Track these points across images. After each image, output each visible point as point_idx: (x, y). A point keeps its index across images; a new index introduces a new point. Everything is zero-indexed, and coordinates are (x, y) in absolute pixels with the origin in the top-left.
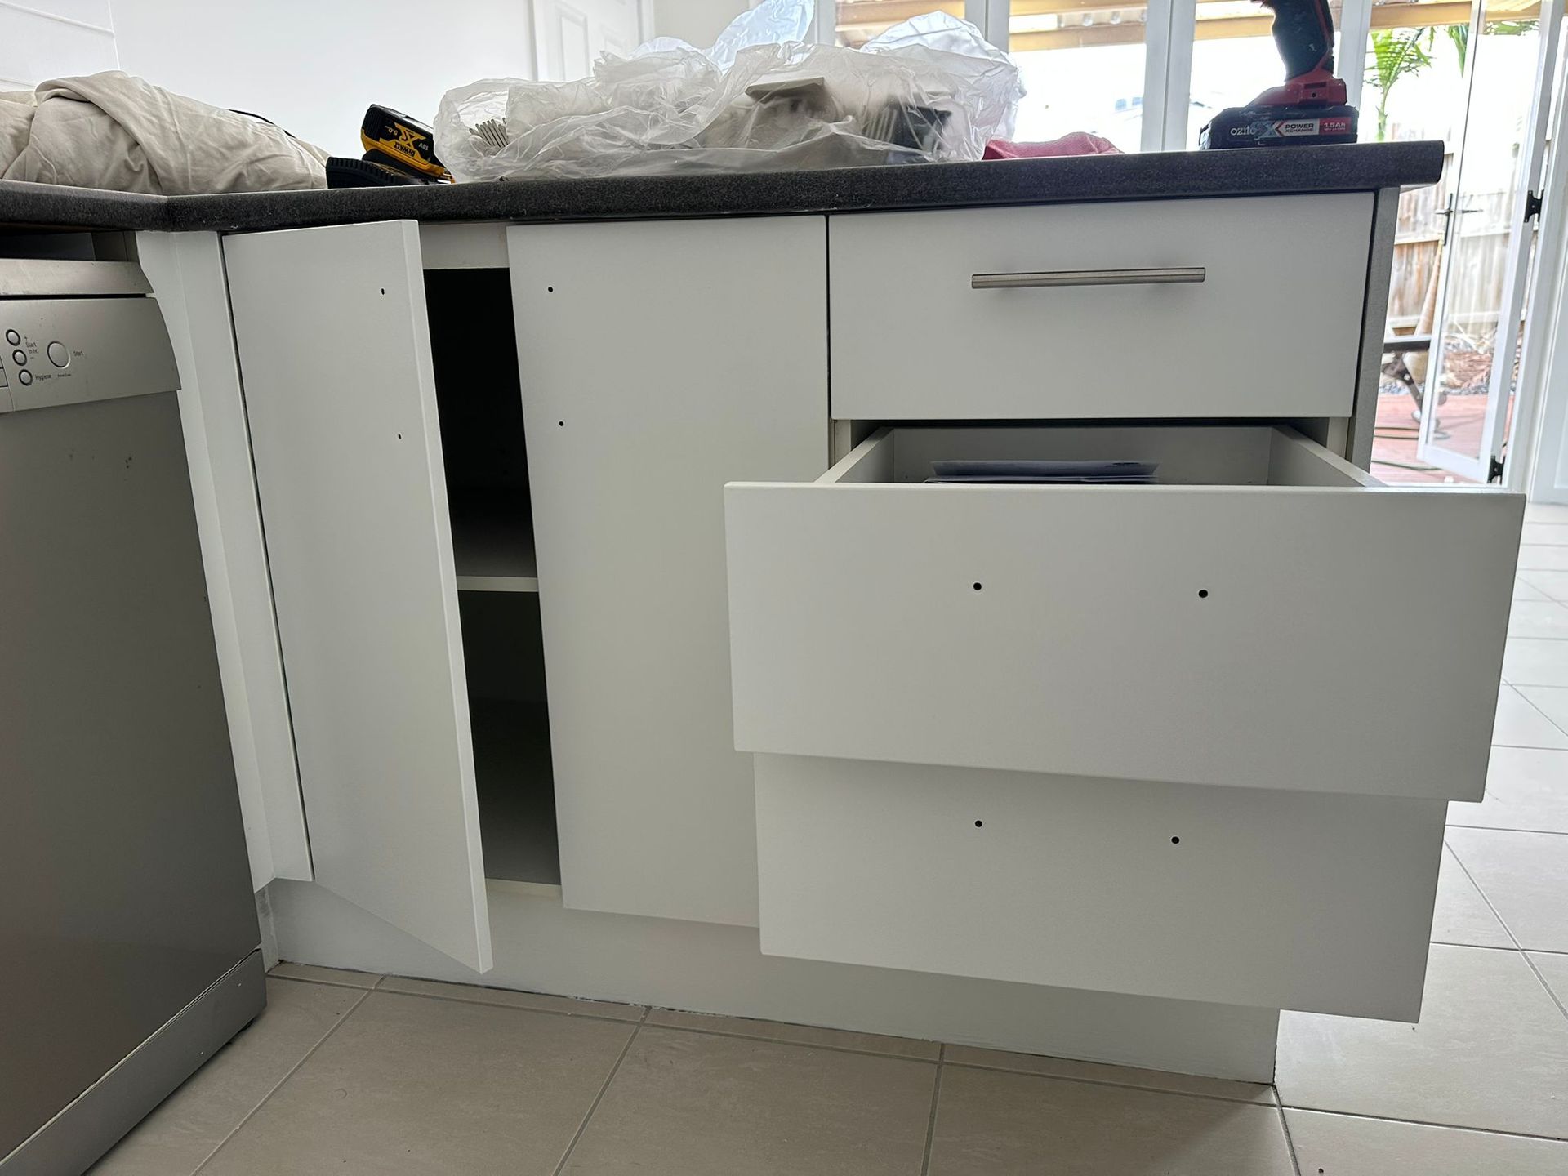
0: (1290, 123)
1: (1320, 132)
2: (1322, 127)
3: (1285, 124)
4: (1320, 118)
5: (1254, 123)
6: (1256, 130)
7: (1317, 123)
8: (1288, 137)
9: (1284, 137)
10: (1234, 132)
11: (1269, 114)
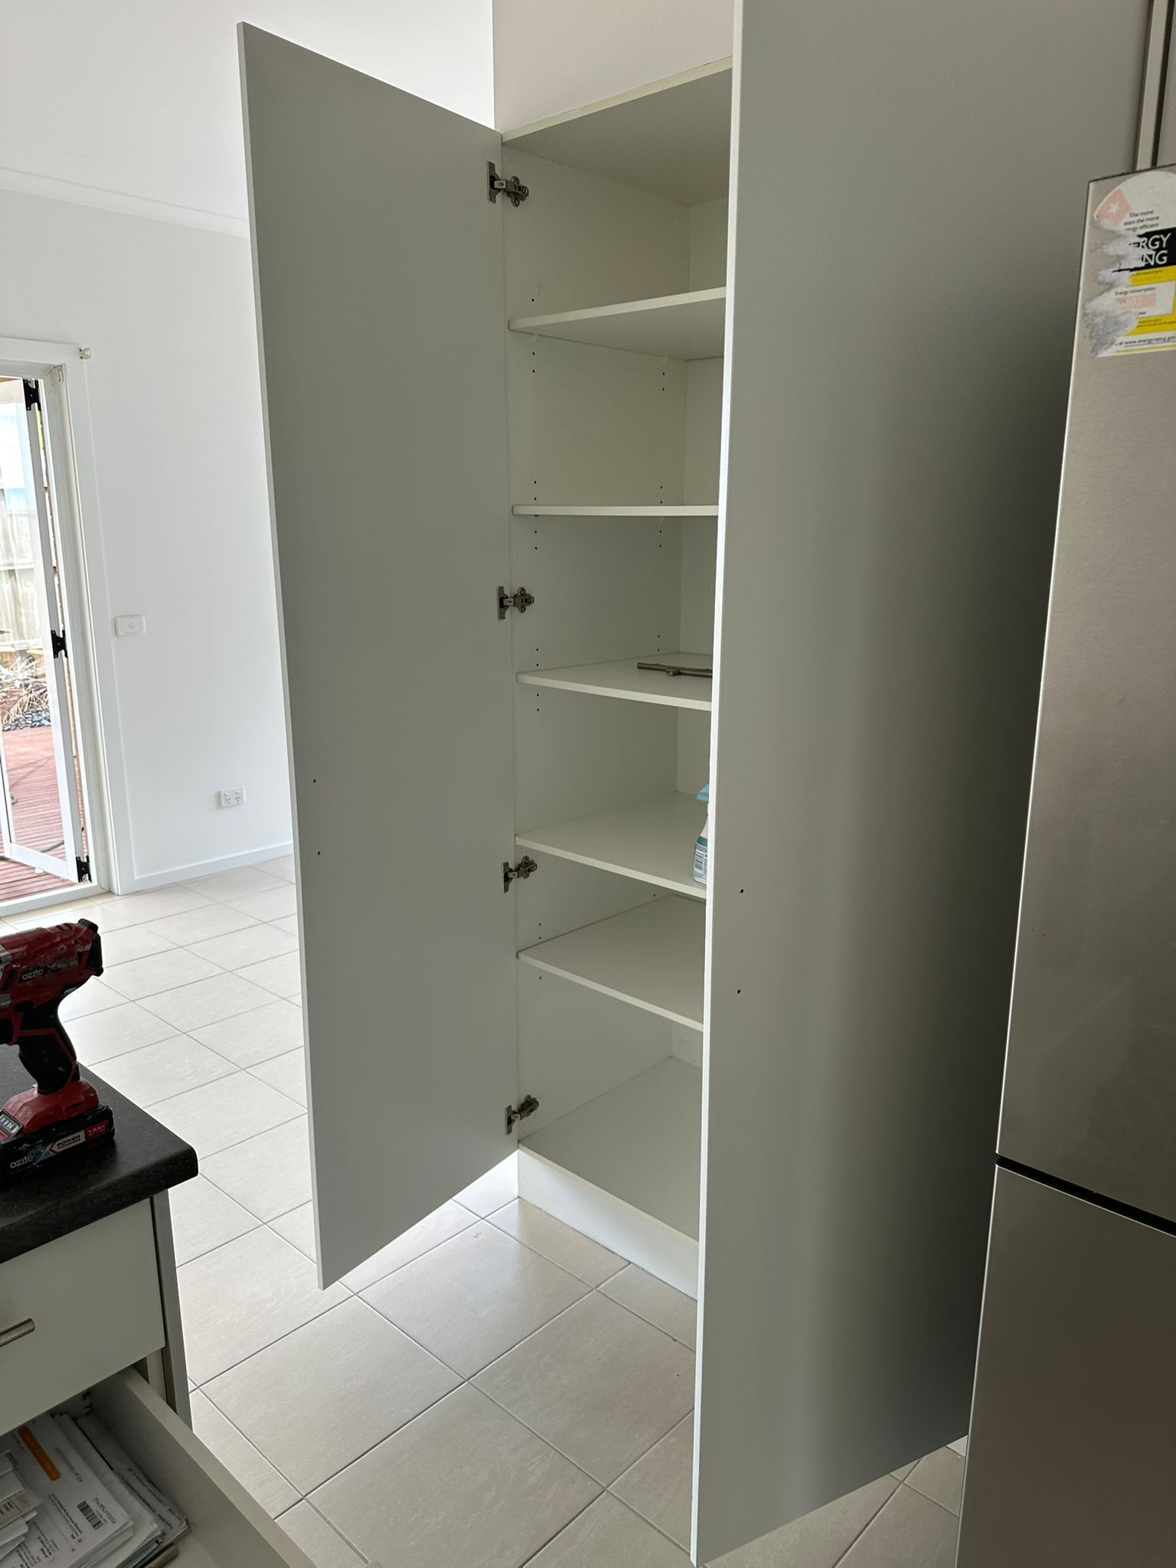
0: (60, 1141)
1: (86, 1138)
2: (86, 1135)
3: (56, 1144)
4: (84, 1129)
5: (30, 1152)
6: (33, 1157)
7: (82, 1134)
8: (63, 1152)
9: (58, 1153)
10: (13, 1165)
11: (41, 1141)
